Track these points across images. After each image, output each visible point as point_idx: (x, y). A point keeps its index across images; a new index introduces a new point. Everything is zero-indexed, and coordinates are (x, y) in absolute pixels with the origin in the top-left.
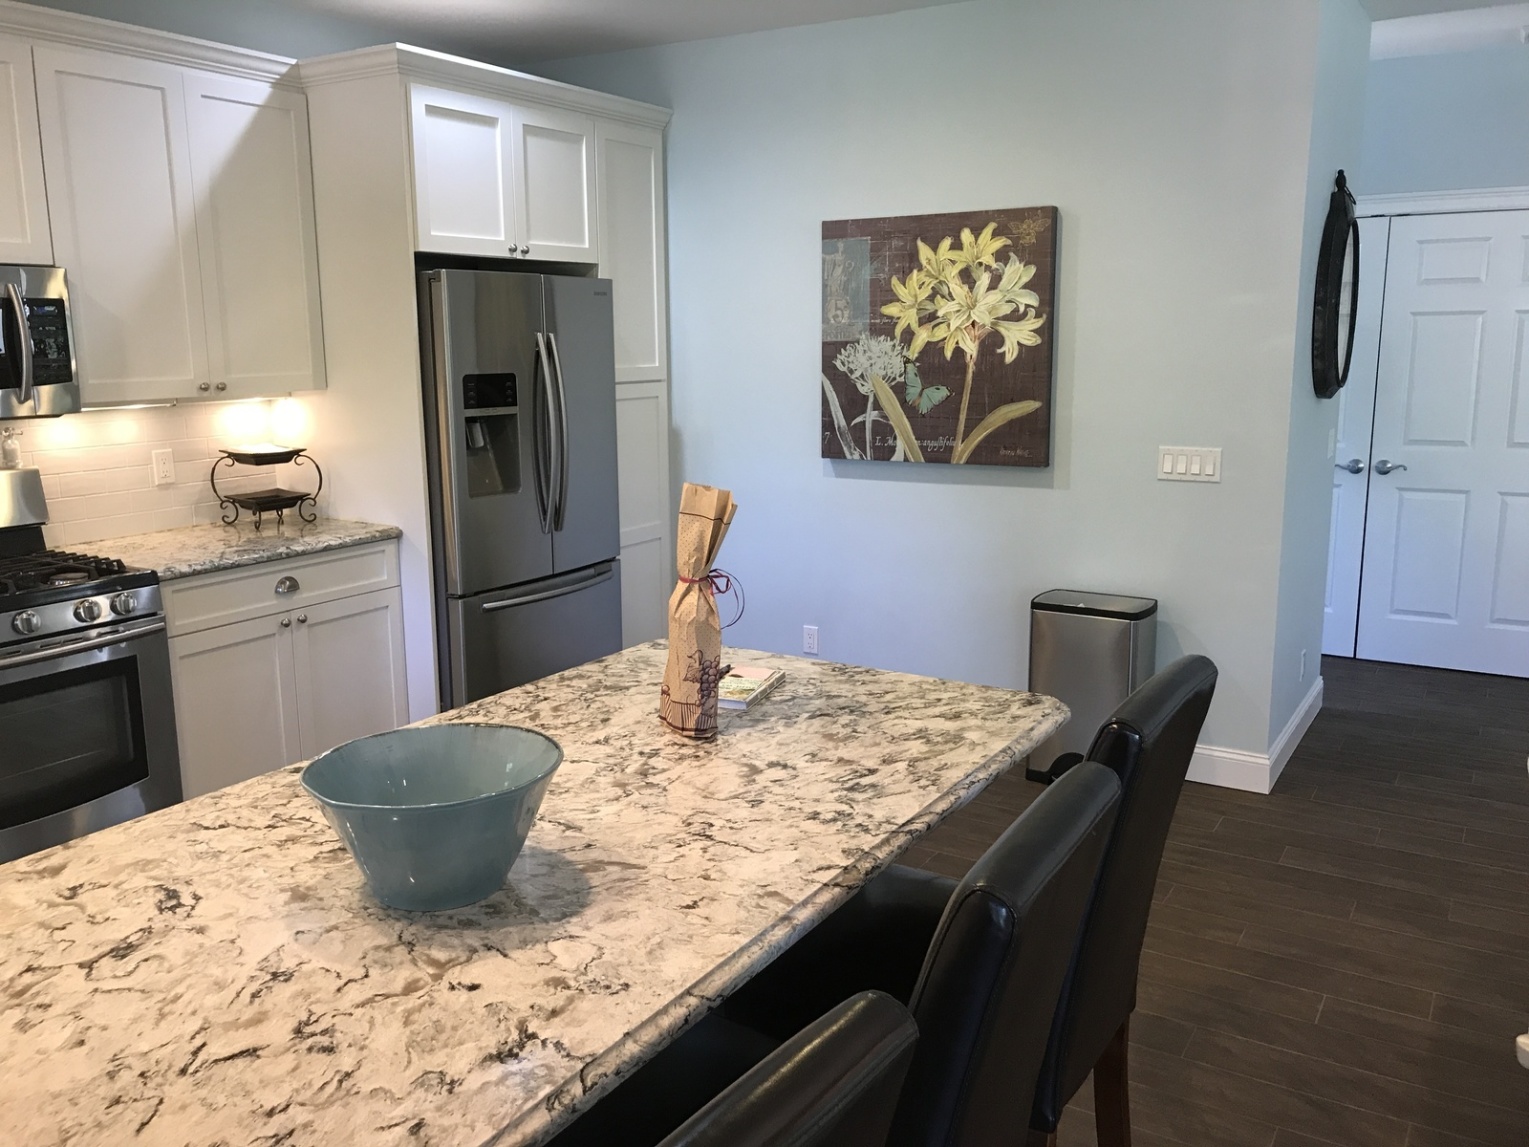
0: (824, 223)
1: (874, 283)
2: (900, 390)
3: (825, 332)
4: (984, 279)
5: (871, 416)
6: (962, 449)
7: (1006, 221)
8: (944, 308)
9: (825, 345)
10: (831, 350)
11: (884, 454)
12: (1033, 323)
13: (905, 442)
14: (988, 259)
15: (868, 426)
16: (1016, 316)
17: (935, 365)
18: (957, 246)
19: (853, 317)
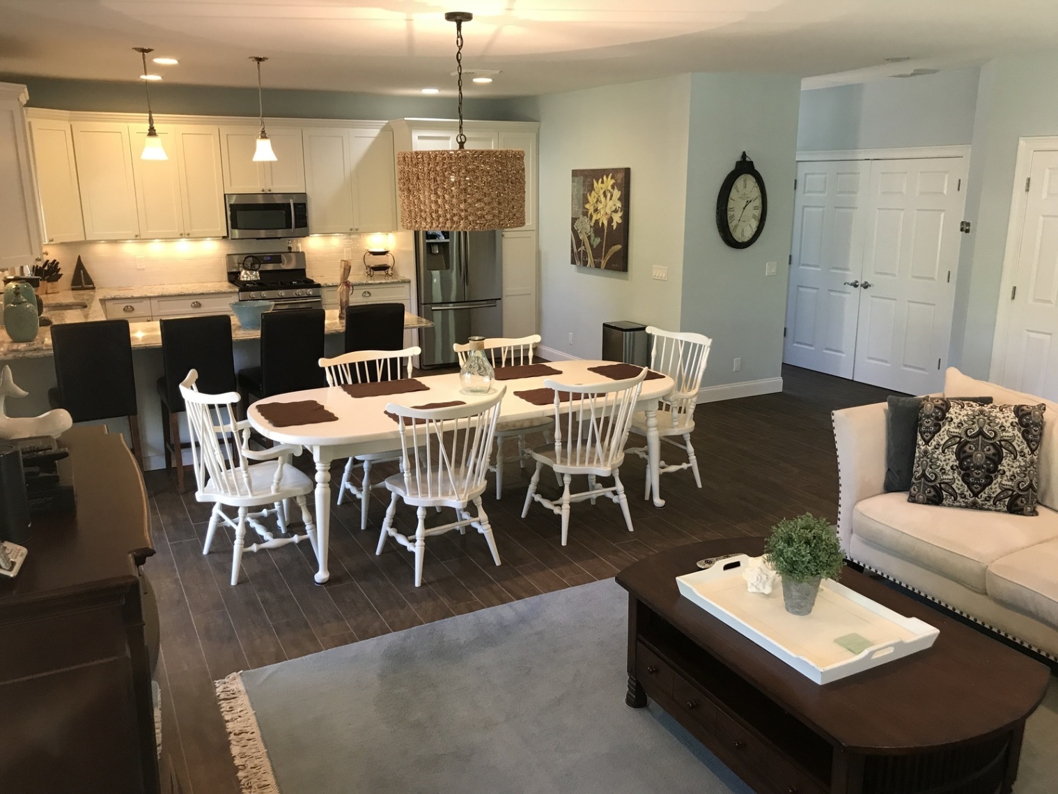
0: (573, 171)
1: (584, 194)
2: (589, 238)
3: (572, 215)
4: (609, 195)
5: (582, 248)
6: (603, 263)
7: (613, 172)
8: (600, 206)
9: (572, 219)
10: (574, 220)
11: (585, 264)
12: (620, 214)
13: (590, 260)
14: (610, 188)
15: (582, 252)
16: (616, 211)
17: (598, 229)
18: (603, 182)
19: (579, 208)
